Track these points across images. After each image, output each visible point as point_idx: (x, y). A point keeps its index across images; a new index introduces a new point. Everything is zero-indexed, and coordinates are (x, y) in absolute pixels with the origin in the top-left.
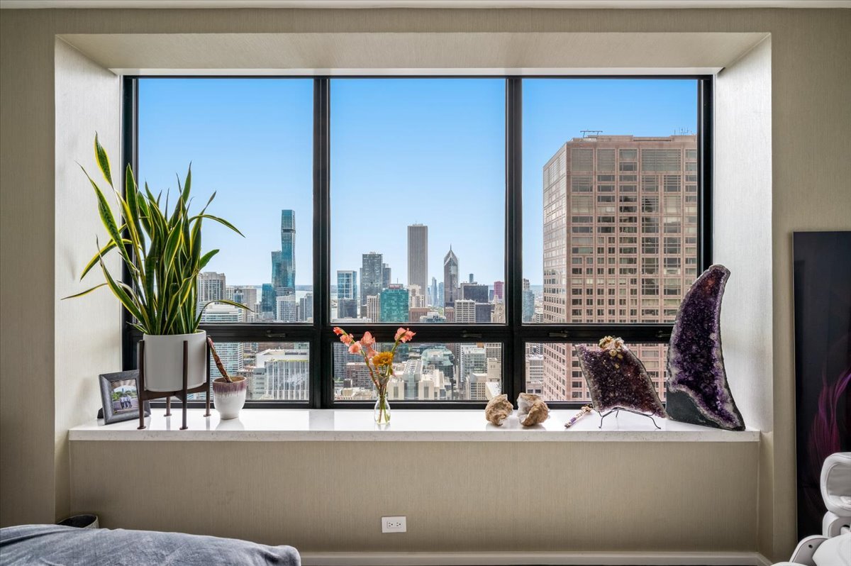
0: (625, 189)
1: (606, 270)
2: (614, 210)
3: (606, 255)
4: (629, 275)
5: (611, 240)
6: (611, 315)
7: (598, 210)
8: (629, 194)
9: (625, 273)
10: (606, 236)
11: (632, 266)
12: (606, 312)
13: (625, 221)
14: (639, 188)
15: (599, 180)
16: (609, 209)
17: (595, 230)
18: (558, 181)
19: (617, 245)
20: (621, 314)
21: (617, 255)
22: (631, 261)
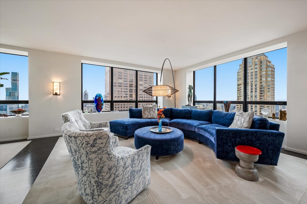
0: (125, 76)
1: (120, 97)
2: (122, 81)
3: (120, 93)
4: (126, 98)
5: (121, 89)
6: (121, 108)
7: (118, 81)
8: (126, 78)
9: (125, 97)
10: (120, 88)
11: (127, 96)
12: (120, 107)
13: (125, 84)
14: (128, 76)
15: (118, 73)
16: (121, 81)
17: (117, 86)
18: (108, 72)
19: (123, 90)
20: (124, 108)
21: (123, 93)
22: (126, 94)
